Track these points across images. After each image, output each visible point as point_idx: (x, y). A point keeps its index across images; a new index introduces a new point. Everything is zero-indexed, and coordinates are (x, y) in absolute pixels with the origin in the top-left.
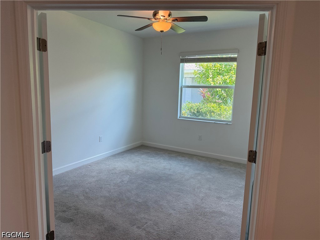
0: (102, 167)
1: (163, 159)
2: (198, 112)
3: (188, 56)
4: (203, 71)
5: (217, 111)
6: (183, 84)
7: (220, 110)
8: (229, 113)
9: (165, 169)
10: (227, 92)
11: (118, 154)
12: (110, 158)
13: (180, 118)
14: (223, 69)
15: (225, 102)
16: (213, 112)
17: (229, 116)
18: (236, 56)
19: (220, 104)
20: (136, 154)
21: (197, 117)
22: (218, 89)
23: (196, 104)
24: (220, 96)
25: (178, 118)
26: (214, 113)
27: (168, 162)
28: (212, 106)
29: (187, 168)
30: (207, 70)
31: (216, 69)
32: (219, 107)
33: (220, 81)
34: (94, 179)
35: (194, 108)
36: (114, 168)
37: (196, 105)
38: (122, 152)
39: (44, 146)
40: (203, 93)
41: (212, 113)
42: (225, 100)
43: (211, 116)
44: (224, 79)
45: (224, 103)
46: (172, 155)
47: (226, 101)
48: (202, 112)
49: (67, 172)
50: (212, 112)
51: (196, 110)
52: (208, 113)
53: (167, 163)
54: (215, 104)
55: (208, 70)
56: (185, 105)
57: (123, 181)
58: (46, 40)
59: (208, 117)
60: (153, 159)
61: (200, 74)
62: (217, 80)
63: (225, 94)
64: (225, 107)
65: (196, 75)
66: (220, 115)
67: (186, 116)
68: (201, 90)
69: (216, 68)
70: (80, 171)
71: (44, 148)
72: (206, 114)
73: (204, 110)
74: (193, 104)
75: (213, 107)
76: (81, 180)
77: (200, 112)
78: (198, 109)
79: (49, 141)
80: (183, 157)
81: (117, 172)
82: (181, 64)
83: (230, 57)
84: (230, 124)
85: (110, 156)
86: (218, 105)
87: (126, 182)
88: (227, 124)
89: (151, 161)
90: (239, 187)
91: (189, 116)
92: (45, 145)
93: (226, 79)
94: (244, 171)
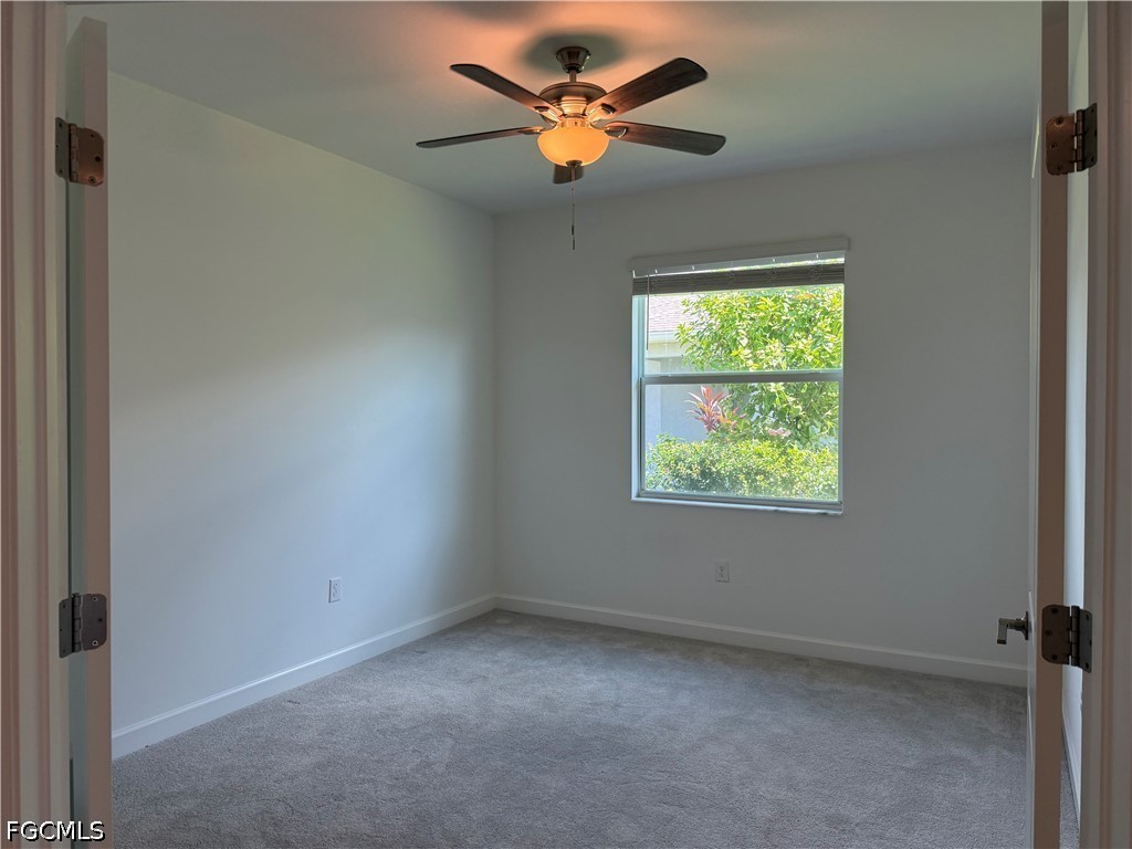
0: (340, 706)
1: (585, 664)
2: (704, 474)
3: (661, 268)
4: (711, 325)
5: (778, 469)
6: (646, 373)
7: (788, 462)
8: (821, 473)
9: (596, 704)
10: (805, 400)
11: (402, 647)
12: (371, 670)
13: (638, 496)
14: (784, 318)
15: (803, 436)
16: (764, 473)
17: (824, 486)
18: (841, 260)
19: (783, 442)
20: (476, 649)
21: (705, 493)
22: (773, 387)
23: (693, 444)
24: (781, 415)
25: (634, 498)
26: (767, 478)
27: (603, 676)
28: (753, 451)
29: (684, 699)
30: (728, 322)
31: (762, 318)
32: (784, 453)
33: (780, 359)
34: (306, 760)
35: (690, 460)
36: (389, 708)
37: (695, 448)
38: (418, 642)
39: (73, 620)
40: (704, 413)
41: (758, 478)
42: (799, 426)
43: (756, 489)
44: (792, 351)
45: (799, 440)
46: (618, 646)
47: (805, 430)
48: (718, 472)
49: (196, 732)
50: (756, 474)
51: (697, 469)
52: (742, 477)
53: (601, 681)
54: (768, 443)
55: (734, 319)
56: (655, 451)
57: (429, 765)
58: (102, 135)
59: (745, 491)
60: (543, 663)
61: (700, 336)
62: (767, 355)
63: (800, 407)
64: (805, 453)
65: (687, 340)
66: (788, 483)
67: (660, 488)
68: (697, 401)
69: (762, 314)
70: (251, 726)
71: (73, 631)
72: (735, 482)
73: (724, 466)
74: (685, 446)
75: (760, 455)
76: (253, 766)
77: (711, 474)
78: (702, 462)
79: (98, 595)
80: (660, 650)
81: (403, 727)
82: (636, 299)
83: (818, 266)
84: (835, 516)
85: (372, 660)
86: (778, 447)
87: (440, 769)
88: (825, 514)
89: (538, 673)
90: (907, 770)
91: (670, 490)
92: (80, 613)
93: (802, 352)
94: (907, 698)
